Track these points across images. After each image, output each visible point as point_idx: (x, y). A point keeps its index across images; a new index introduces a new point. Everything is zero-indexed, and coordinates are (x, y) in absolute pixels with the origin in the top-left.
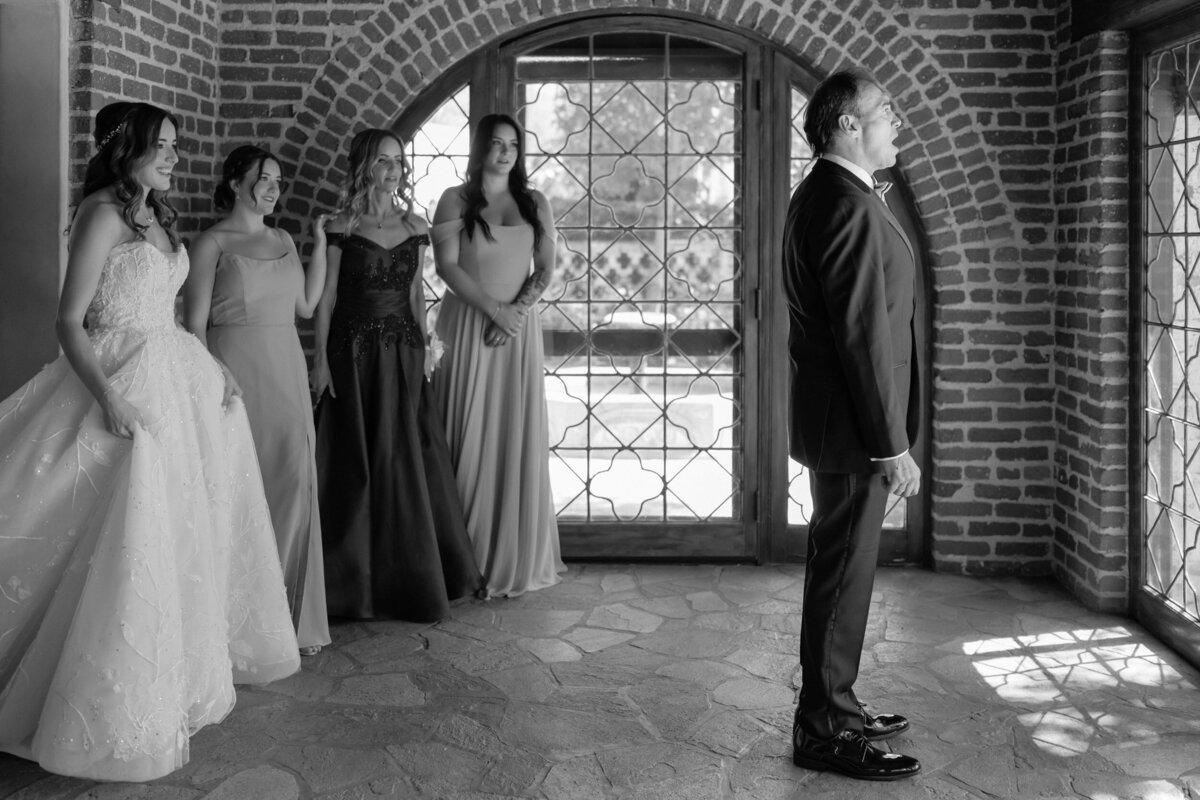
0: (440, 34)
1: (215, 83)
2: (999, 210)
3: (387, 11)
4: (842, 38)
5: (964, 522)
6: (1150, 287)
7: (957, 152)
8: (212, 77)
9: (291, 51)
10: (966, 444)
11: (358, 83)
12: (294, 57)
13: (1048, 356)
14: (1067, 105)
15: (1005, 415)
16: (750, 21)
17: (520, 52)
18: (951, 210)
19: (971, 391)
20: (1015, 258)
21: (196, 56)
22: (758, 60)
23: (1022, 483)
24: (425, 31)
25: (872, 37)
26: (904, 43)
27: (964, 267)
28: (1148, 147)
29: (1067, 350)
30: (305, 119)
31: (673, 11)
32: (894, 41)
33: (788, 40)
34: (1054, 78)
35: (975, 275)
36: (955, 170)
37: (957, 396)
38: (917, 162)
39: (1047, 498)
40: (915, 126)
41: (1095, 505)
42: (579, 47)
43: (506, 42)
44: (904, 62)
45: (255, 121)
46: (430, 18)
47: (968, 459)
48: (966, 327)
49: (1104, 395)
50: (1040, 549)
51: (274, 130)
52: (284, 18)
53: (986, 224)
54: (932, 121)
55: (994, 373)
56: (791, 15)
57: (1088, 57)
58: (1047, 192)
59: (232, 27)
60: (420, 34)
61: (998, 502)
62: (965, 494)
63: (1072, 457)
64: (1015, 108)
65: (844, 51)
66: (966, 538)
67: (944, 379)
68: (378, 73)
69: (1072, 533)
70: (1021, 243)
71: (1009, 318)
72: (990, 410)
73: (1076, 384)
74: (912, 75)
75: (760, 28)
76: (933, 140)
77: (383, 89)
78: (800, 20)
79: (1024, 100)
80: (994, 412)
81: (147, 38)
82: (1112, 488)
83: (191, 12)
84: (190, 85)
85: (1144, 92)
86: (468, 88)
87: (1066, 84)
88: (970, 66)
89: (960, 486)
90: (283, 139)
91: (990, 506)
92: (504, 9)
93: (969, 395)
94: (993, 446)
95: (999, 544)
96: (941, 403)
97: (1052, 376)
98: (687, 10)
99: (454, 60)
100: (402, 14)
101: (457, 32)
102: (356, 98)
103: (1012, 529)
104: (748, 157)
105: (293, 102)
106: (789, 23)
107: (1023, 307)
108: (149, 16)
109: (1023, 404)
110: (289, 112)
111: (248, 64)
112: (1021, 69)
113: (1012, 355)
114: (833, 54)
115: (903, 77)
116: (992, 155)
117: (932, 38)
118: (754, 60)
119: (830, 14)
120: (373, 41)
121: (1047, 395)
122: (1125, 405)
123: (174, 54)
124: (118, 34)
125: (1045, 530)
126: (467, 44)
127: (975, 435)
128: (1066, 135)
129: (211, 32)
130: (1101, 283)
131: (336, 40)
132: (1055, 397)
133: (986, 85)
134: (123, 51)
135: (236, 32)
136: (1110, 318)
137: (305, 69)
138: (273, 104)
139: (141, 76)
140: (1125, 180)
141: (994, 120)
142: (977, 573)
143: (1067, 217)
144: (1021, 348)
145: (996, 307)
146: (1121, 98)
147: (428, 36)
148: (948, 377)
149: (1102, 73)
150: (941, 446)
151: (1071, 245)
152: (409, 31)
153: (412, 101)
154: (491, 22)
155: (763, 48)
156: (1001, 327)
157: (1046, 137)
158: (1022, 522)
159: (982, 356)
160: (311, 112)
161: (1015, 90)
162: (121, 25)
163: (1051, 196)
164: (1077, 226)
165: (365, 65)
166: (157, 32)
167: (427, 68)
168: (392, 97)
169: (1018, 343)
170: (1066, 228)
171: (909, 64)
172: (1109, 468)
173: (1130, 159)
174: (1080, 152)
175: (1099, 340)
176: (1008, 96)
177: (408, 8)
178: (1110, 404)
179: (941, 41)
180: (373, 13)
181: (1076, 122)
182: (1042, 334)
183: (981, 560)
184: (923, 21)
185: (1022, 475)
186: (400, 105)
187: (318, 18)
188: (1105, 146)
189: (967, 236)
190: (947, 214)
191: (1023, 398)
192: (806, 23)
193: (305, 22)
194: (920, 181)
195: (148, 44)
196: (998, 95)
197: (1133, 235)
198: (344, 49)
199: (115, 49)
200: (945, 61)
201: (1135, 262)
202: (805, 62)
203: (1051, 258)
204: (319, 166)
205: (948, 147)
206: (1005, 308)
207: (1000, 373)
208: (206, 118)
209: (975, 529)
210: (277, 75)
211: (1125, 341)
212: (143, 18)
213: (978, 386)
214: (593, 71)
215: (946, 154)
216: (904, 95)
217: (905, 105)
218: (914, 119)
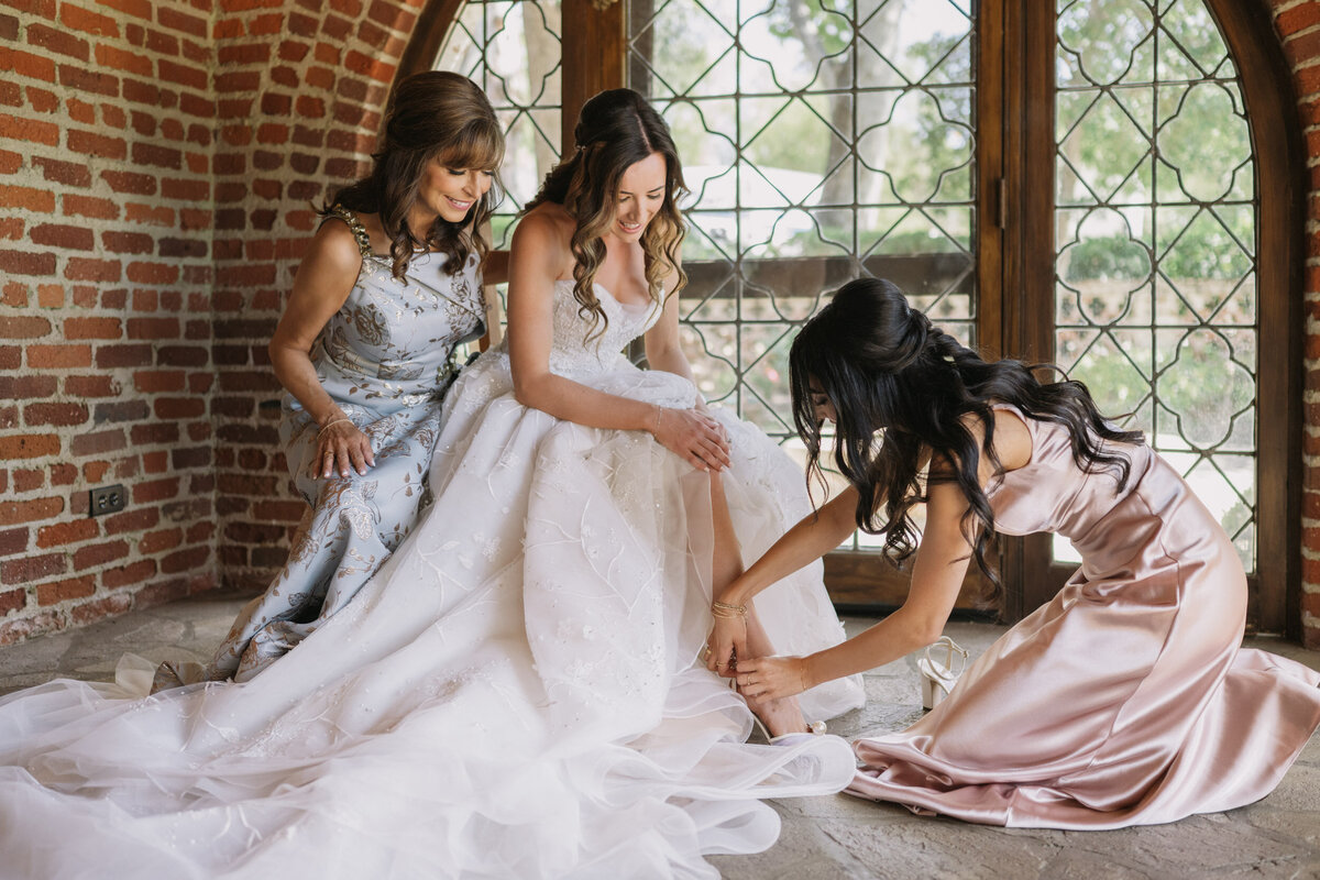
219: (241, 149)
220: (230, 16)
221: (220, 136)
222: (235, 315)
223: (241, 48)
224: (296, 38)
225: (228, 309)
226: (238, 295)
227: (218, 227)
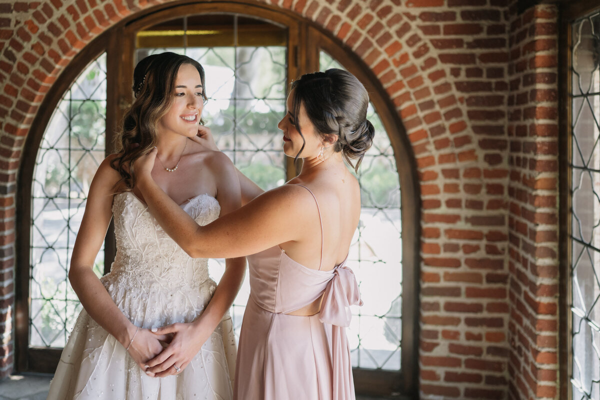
0: (82, 18)
2: (466, 140)
3: (49, 2)
4: (352, 15)
5: (441, 371)
6: (574, 209)
7: (435, 97)
10: (442, 313)
11: (30, 51)
13: (503, 250)
14: (515, 62)
15: (471, 293)
16: (289, 4)
17: (138, 29)
18: (431, 140)
19: (446, 274)
20: (479, 177)
22: (297, 32)
23: (484, 344)
24: (73, 15)
26: (397, 18)
27: (441, 182)
28: (572, 96)
29: (515, 248)
32: (390, 16)
33: (315, 18)
34: (507, 42)
35: (449, 188)
36: (434, 110)
37: (435, 278)
38: (406, 105)
39: (503, 357)
40: (405, 78)
41: (534, 378)
42: (177, 24)
43: (128, 23)
44: (397, 32)
46: (76, 6)
47: (444, 325)
48: (442, 226)
49: (539, 292)
50: (497, 395)
53: (457, 151)
54: (417, 75)
55: (463, 261)
57: (528, 26)
58: (503, 127)
60: (70, 18)
61: (466, 357)
63: (519, 332)
64: (479, 64)
66: (442, 383)
67: (426, 265)
68: (43, 44)
69: (519, 390)
70: (483, 165)
71: (474, 220)
72: (460, 289)
73: (521, 276)
74: (403, 41)
75: (296, 9)
76: (418, 88)
77: (46, 56)
78: (321, 3)
79: (485, 58)
80: (463, 290)
82: (546, 367)
85: (569, 53)
86: (105, 55)
87: (515, 47)
88: (446, 33)
89: (436, 345)
91: (460, 360)
93: (444, 277)
94: (463, 316)
95: (467, 389)
96: (424, 281)
97: (506, 265)
99: (93, 36)
100: (57, 3)
101: (93, 16)
102: (29, 62)
103: (477, 379)
106: (314, 4)
107: (484, 213)
109: (485, 285)
112: (483, 36)
113: (477, 248)
114: (346, 27)
115: (396, 42)
116: (461, 100)
117: (418, 14)
118: (294, 32)
120: (40, 23)
121: (502, 279)
122: (556, 301)
125: (502, 381)
126: (101, 25)
127: (449, 307)
128: (514, 85)
130: (537, 203)
131: (18, 22)
132: (509, 282)
133: (457, 47)
136: (544, 231)
140: (555, 122)
141: (463, 73)
143: (516, 147)
144: (483, 243)
145: (464, 212)
146: (552, 57)
147: (75, 19)
148: (430, 263)
149: (537, 38)
150: (425, 314)
151: (518, 169)
152: (63, 16)
153: (68, 63)
154: (115, 9)
155: (300, 23)
156: (468, 227)
157: (501, 86)
158: (484, 373)
159: (454, 248)
161: (478, 51)
163: (506, 130)
164: (521, 155)
165: (35, 39)
167: (74, 41)
168: (52, 61)
169: (481, 239)
170: (515, 155)
171: (400, 33)
173: (559, 105)
174: (523, 99)
175: (535, 248)
176: (473, 56)
178: (544, 300)
179: (424, 16)
180: (40, 4)
181: (520, 75)
182: (499, 232)
185: (484, 338)
188: (539, 95)
189: (443, 159)
190: (428, 143)
191: (484, 280)
192: (327, 5)
194: (408, 118)
196: (465, 55)
197: (562, 166)
198: (21, 29)
200: (427, 30)
201: (563, 188)
202: (328, 33)
203: (506, 177)
204: (5, 108)
205: (429, 94)
207: (468, 262)
209: (449, 377)
211: (556, 250)
213: (451, 270)
214: (186, 41)
215: (427, 99)
216: (397, 56)
217: (397, 63)
218: (404, 73)
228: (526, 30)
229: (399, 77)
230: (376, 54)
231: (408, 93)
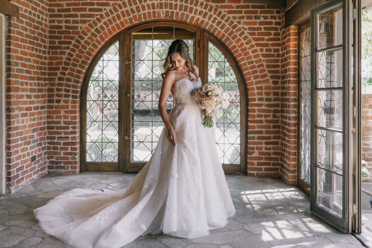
0: (110, 26)
1: (47, 40)
2: (265, 76)
3: (95, 20)
4: (222, 28)
5: (255, 162)
6: (302, 96)
7: (254, 60)
8: (46, 38)
9: (69, 31)
10: (256, 140)
11: (87, 40)
12: (69, 33)
13: (279, 116)
14: (284, 46)
15: (267, 132)
16: (196, 23)
17: (132, 32)
18: (252, 76)
19: (258, 126)
20: (270, 89)
21: (42, 32)
22: (199, 34)
23: (272, 151)
25: (230, 27)
26: (240, 29)
27: (256, 91)
28: (302, 57)
29: (283, 114)
30: (73, 50)
31: (176, 20)
32: (236, 29)
33: (207, 28)
34: (281, 39)
35: (259, 94)
36: (253, 64)
37: (254, 127)
38: (243, 62)
39: (278, 155)
40: (242, 52)
41: (288, 156)
42: (149, 30)
43: (129, 29)
44: (239, 34)
45: (59, 51)
46: (107, 22)
47: (257, 145)
48: (256, 108)
49: (291, 126)
50: (276, 170)
51: (64, 53)
52: (67, 22)
53: (262, 80)
54: (247, 51)
55: (264, 121)
56: (208, 21)
57: (288, 33)
58: (279, 71)
59: (52, 24)
60: (105, 26)
61: (265, 156)
62: (256, 154)
63: (284, 143)
64: (270, 47)
65: (223, 31)
66: (256, 166)
67: (250, 123)
68: (93, 37)
69: (284, 164)
70: (272, 85)
71: (268, 106)
72: (263, 131)
73: (285, 123)
75: (199, 25)
76: (247, 56)
77: (94, 42)
78: (210, 23)
79: (273, 45)
80: (264, 132)
81: (27, 27)
82: (293, 151)
83: (40, 20)
84: (40, 40)
85: (301, 42)
86: (118, 42)
87: (283, 41)
88: (257, 36)
89: (255, 152)
90: (66, 56)
91: (263, 158)
92: (128, 19)
93: (257, 127)
94: (264, 141)
95: (265, 168)
96: (249, 129)
97: (280, 122)
98: (179, 20)
99: (114, 34)
100: (99, 21)
101: (115, 26)
102: (87, 44)
103: (269, 164)
104: (196, 61)
105: (69, 45)
106: (207, 23)
107: (272, 103)
108: (28, 21)
109: (272, 129)
110: (68, 48)
111: (57, 35)
112: (272, 36)
113: (269, 116)
114: (219, 32)
115: (239, 38)
116: (264, 61)
117: (247, 28)
118: (198, 34)
119: (219, 21)
120: (91, 28)
121: (278, 127)
122: (296, 128)
123: (35, 31)
124: (19, 25)
125: (278, 164)
126: (118, 29)
127: (259, 138)
128: (283, 55)
129: (46, 26)
130: (290, 95)
131: (81, 28)
132: (281, 127)
133: (262, 41)
134: (20, 30)
135: (53, 26)
136: (293, 105)
137: (72, 36)
138: (63, 46)
139: (25, 37)
140: (297, 67)
141: (264, 50)
142: (259, 176)
143: (283, 77)
144: (272, 114)
145: (265, 103)
146: (296, 44)
147: (107, 27)
149: (291, 37)
150: (249, 141)
151: (284, 85)
152: (102, 26)
153: (102, 45)
154: (124, 23)
155: (200, 31)
156: (266, 108)
157: (279, 55)
158: (271, 162)
159: (261, 116)
160: (74, 48)
161: (270, 42)
162: (19, 23)
163: (280, 72)
164: (285, 80)
165: (89, 35)
166: (30, 25)
167: (106, 36)
168: (97, 44)
169: (271, 112)
170: (283, 80)
171: (241, 35)
172: (292, 146)
173: (298, 61)
174: (286, 59)
175: (290, 111)
176: (268, 44)
177: (101, 19)
178: (292, 128)
179: (250, 29)
180: (91, 20)
181: (285, 51)
182: (277, 110)
183: (260, 172)
184: (244, 23)
185: (272, 149)
186: (99, 46)
187: (76, 22)
188: (291, 57)
189: (257, 83)
190: (251, 77)
191: (272, 128)
192: (212, 24)
193: (72, 23)
194: (244, 68)
195: (27, 29)
196: (265, 44)
197: (299, 82)
198: (83, 30)
199: (18, 30)
200: (251, 34)
201: (299, 89)
202: (212, 35)
203: (280, 89)
204: (76, 63)
205: (251, 58)
206: (267, 103)
207: (266, 121)
208: (45, 50)
209: (259, 164)
210: (65, 38)
211: (297, 111)
212: (26, 21)
213: (260, 124)
214: (153, 37)
215: (251, 60)
216: (239, 44)
217: (239, 47)
218: (242, 50)
219: (53, 87)
220: (51, 61)
221: (48, 85)
222: (52, 120)
223: (53, 67)
224: (65, 66)
225: (50, 119)
226: (53, 116)
227: (48, 102)
228: (287, 34)
229: (240, 52)
230: (231, 43)
231: (243, 58)
